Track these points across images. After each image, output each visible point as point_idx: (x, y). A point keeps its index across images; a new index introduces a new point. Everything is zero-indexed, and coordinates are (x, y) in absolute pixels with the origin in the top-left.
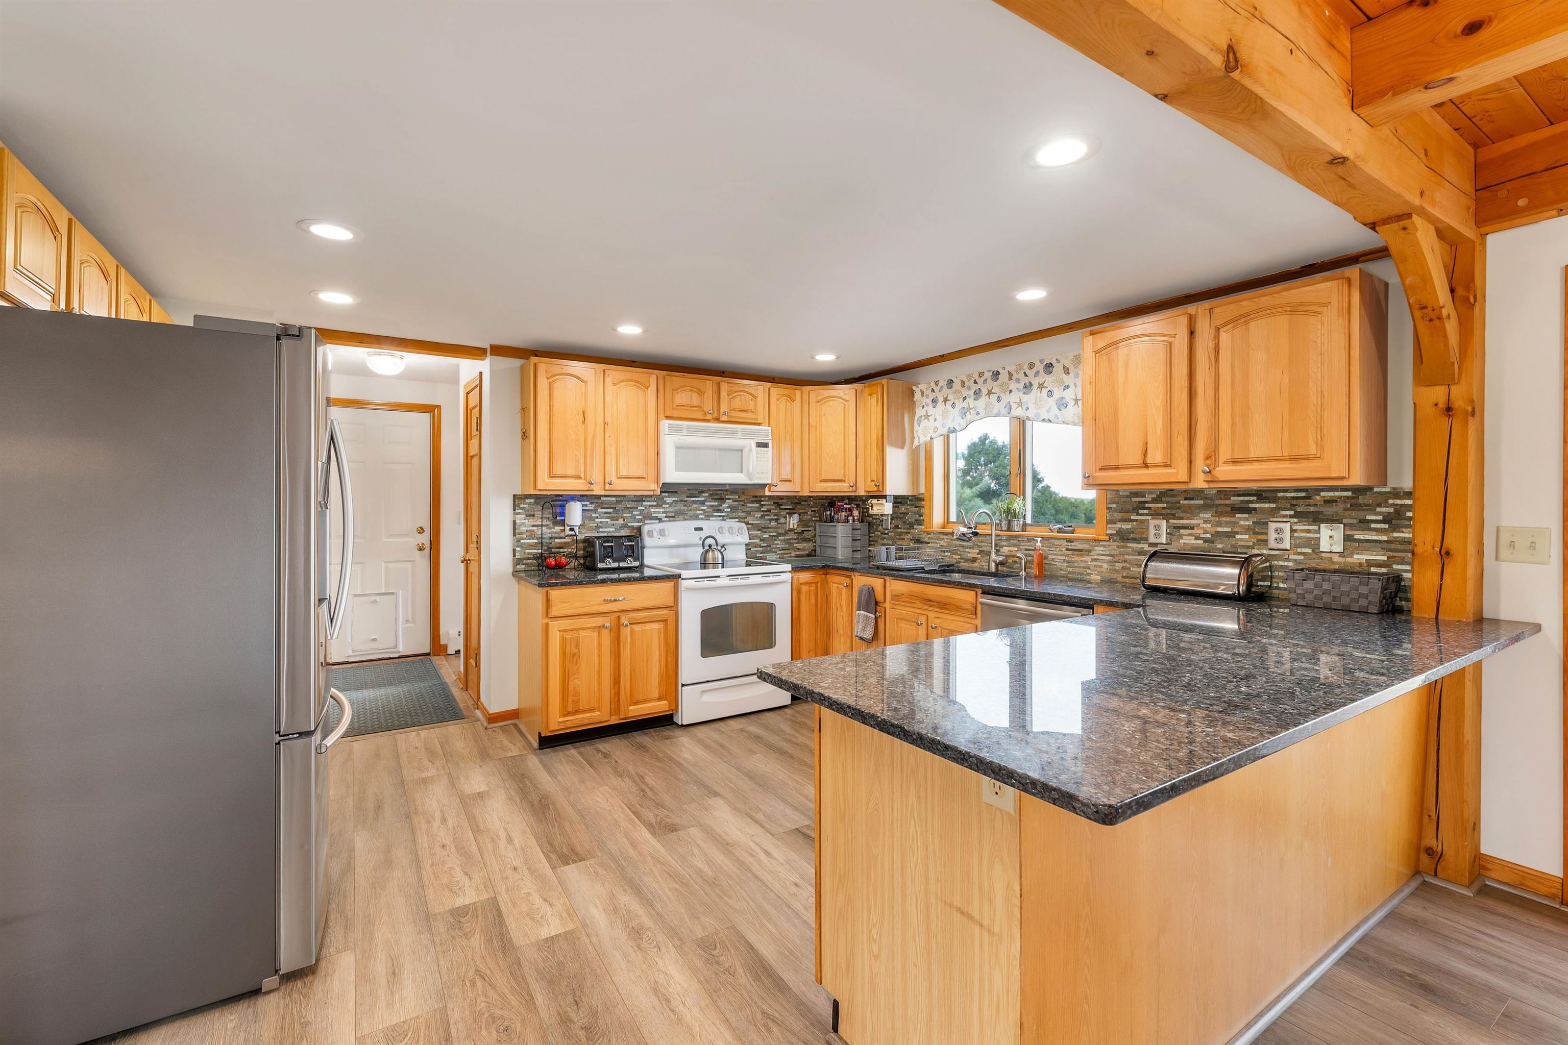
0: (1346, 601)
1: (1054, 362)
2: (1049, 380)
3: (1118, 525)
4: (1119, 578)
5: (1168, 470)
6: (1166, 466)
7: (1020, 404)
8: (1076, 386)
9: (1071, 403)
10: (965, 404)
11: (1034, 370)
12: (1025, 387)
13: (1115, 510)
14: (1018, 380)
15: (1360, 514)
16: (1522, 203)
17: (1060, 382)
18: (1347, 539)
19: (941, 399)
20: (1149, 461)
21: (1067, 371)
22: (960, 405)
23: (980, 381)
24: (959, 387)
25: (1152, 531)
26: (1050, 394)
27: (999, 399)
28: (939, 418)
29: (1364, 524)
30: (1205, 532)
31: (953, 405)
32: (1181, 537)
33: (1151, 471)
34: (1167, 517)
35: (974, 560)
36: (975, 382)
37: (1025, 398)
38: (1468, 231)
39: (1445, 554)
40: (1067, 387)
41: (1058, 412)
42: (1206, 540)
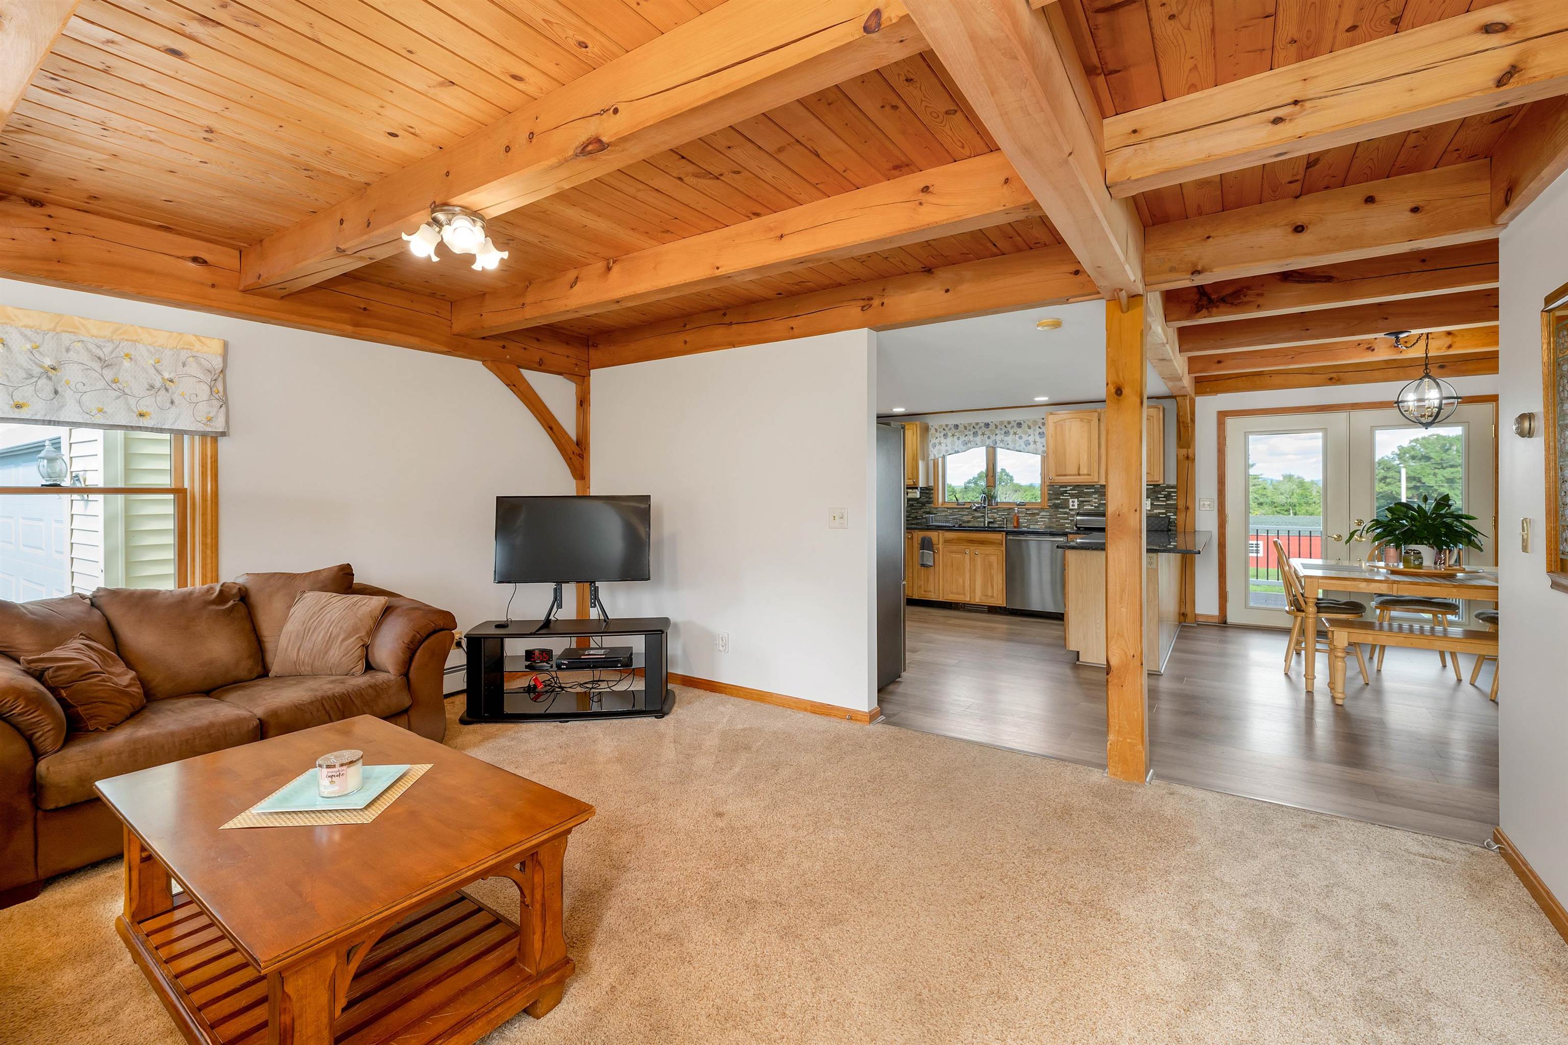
0: (1156, 527)
1: (1022, 422)
2: (1019, 431)
3: (1054, 501)
4: (1054, 526)
5: (1089, 477)
6: (1089, 475)
7: (1002, 441)
8: (1034, 435)
9: (1032, 443)
10: (966, 438)
11: (1011, 425)
12: (1005, 433)
13: (1052, 494)
14: (1001, 429)
15: (1156, 495)
16: (1208, 390)
17: (1026, 433)
18: (1152, 504)
19: (950, 434)
20: (1081, 473)
21: (1029, 427)
22: (963, 438)
23: (977, 427)
24: (963, 429)
25: (1071, 503)
26: (1020, 438)
27: (989, 438)
28: (949, 445)
29: (1157, 499)
30: (1095, 503)
31: (958, 438)
32: (1085, 506)
33: (1082, 477)
34: (1077, 497)
35: (969, 522)
36: (974, 427)
37: (1006, 438)
38: (1193, 395)
39: (1187, 508)
40: (1030, 435)
41: (1024, 446)
42: (1095, 507)
